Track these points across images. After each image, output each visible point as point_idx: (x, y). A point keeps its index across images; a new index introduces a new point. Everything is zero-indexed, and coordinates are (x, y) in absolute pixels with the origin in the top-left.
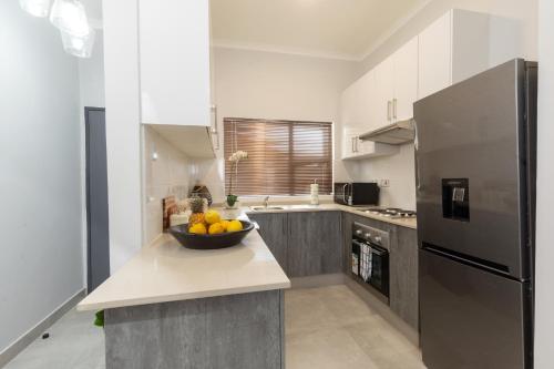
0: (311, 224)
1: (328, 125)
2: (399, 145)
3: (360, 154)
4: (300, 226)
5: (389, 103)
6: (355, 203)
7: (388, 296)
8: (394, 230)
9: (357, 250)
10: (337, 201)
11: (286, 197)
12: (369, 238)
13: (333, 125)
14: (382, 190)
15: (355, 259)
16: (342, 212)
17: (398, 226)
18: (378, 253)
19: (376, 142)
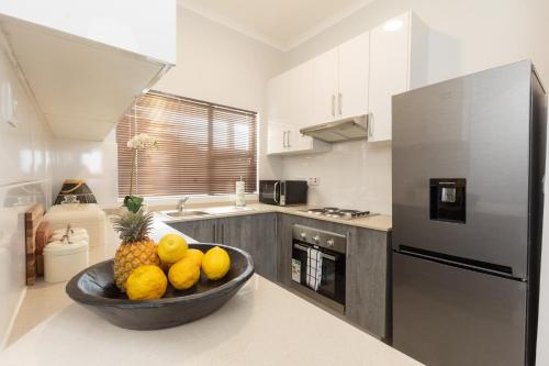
0: (246, 231)
1: (253, 114)
2: (332, 143)
3: (292, 150)
4: (233, 233)
5: (334, 97)
6: (288, 203)
7: (344, 304)
8: (354, 232)
9: (300, 256)
10: (263, 200)
11: (205, 197)
12: (317, 242)
13: (258, 115)
14: (311, 188)
15: (296, 266)
16: (278, 213)
17: (358, 228)
18: (333, 258)
19: (315, 138)
